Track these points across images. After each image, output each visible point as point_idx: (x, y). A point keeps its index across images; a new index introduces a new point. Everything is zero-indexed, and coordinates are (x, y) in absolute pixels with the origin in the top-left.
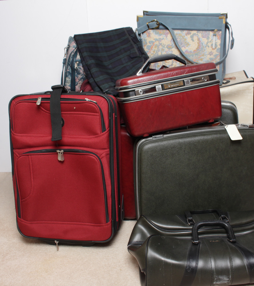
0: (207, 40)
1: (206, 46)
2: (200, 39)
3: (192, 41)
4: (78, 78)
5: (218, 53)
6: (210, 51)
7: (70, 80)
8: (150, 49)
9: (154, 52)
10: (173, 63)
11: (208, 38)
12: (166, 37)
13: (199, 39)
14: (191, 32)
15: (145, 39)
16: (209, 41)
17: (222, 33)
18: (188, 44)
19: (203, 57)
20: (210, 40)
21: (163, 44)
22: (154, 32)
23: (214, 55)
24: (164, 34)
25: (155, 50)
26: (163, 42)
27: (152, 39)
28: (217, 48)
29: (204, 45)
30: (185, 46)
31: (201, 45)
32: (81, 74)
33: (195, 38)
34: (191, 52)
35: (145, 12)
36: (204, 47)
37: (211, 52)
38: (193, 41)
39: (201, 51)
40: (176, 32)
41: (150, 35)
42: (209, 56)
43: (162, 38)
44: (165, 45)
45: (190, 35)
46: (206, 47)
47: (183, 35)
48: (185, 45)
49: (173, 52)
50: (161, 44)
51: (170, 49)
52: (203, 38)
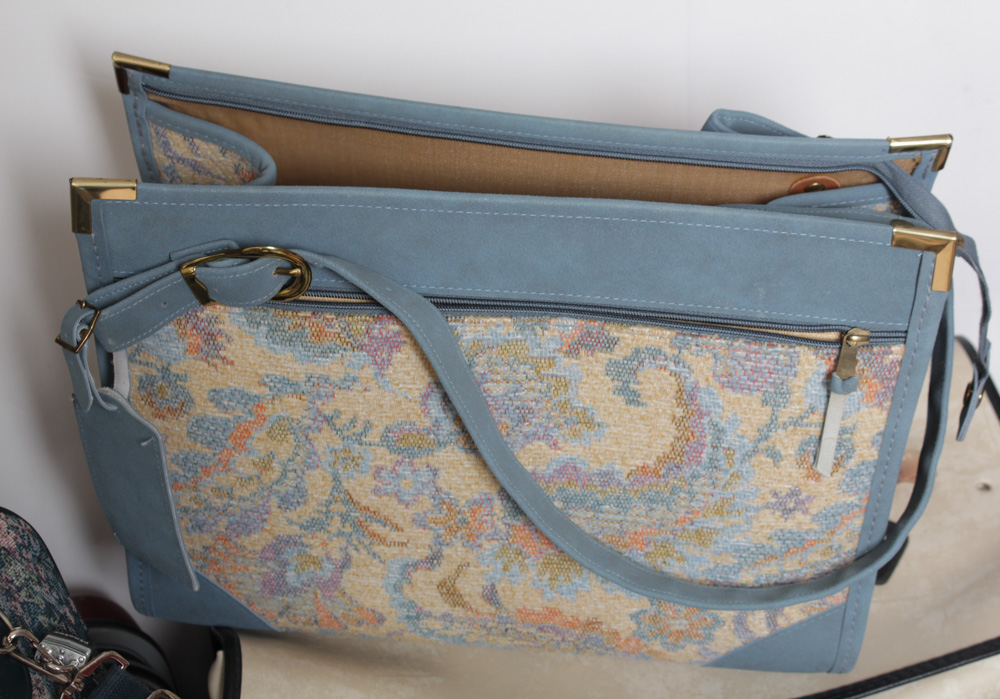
0: (768, 409)
1: (750, 447)
2: (704, 399)
3: (620, 400)
5: (853, 499)
6: (785, 487)
8: (230, 444)
9: (266, 466)
10: (446, 551)
11: (776, 397)
12: (382, 366)
13: (686, 396)
14: (613, 330)
15: (174, 370)
16: (782, 418)
17: (905, 354)
18: (585, 421)
19: (716, 523)
20: (795, 409)
21: (353, 421)
22: (251, 322)
23: (813, 511)
24: (361, 348)
25: (271, 456)
26: (349, 405)
27: (231, 379)
28: (852, 463)
29: (730, 439)
30: (555, 433)
31: (708, 439)
33: (654, 382)
34: (607, 477)
35: (132, 71)
36: (728, 457)
37: (794, 493)
38: (633, 399)
39: (702, 480)
40: (471, 329)
41: (218, 348)
42: (771, 521)
43: (333, 378)
44: (368, 426)
45: (603, 356)
46: (748, 455)
47: (536, 352)
48: (558, 426)
49: (442, 474)
50: (328, 420)
51: (412, 456)
52: (730, 394)
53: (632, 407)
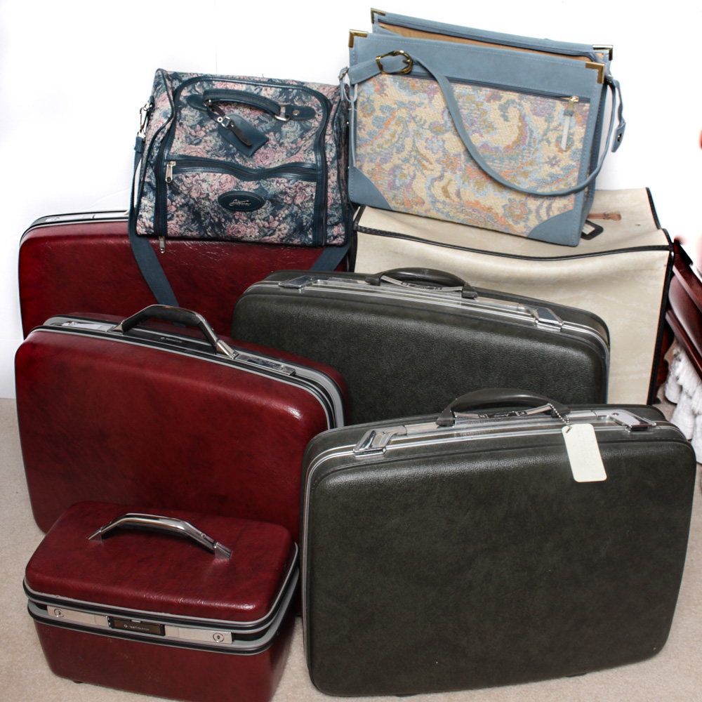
0: (547, 123)
1: (541, 138)
2: (527, 119)
3: (502, 119)
4: (174, 203)
5: (574, 164)
6: (552, 155)
7: (153, 204)
8: (384, 127)
9: (393, 136)
10: (446, 174)
11: (549, 119)
12: (431, 99)
13: (522, 118)
14: (502, 93)
15: (371, 98)
16: (551, 127)
17: (590, 107)
18: (490, 127)
19: (530, 168)
20: (555, 124)
21: (421, 120)
22: (395, 81)
23: (561, 166)
24: (425, 92)
25: (395, 132)
26: (421, 113)
27: (388, 102)
28: (573, 148)
29: (535, 135)
30: (482, 131)
31: (528, 134)
32: (183, 195)
33: (513, 113)
34: (497, 148)
35: (375, 14)
36: (534, 142)
37: (555, 158)
38: (506, 119)
39: (526, 151)
40: (459, 89)
41: (384, 90)
42: (547, 169)
43: (416, 103)
44: (425, 122)
45: (497, 102)
46: (540, 141)
47: (477, 100)
48: (483, 128)
49: (446, 143)
50: (414, 118)
51: (438, 135)
52: (536, 117)
53: (506, 122)
